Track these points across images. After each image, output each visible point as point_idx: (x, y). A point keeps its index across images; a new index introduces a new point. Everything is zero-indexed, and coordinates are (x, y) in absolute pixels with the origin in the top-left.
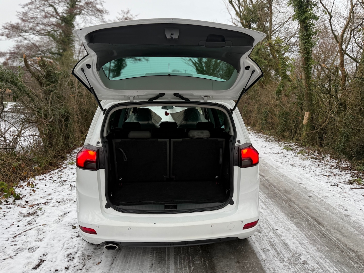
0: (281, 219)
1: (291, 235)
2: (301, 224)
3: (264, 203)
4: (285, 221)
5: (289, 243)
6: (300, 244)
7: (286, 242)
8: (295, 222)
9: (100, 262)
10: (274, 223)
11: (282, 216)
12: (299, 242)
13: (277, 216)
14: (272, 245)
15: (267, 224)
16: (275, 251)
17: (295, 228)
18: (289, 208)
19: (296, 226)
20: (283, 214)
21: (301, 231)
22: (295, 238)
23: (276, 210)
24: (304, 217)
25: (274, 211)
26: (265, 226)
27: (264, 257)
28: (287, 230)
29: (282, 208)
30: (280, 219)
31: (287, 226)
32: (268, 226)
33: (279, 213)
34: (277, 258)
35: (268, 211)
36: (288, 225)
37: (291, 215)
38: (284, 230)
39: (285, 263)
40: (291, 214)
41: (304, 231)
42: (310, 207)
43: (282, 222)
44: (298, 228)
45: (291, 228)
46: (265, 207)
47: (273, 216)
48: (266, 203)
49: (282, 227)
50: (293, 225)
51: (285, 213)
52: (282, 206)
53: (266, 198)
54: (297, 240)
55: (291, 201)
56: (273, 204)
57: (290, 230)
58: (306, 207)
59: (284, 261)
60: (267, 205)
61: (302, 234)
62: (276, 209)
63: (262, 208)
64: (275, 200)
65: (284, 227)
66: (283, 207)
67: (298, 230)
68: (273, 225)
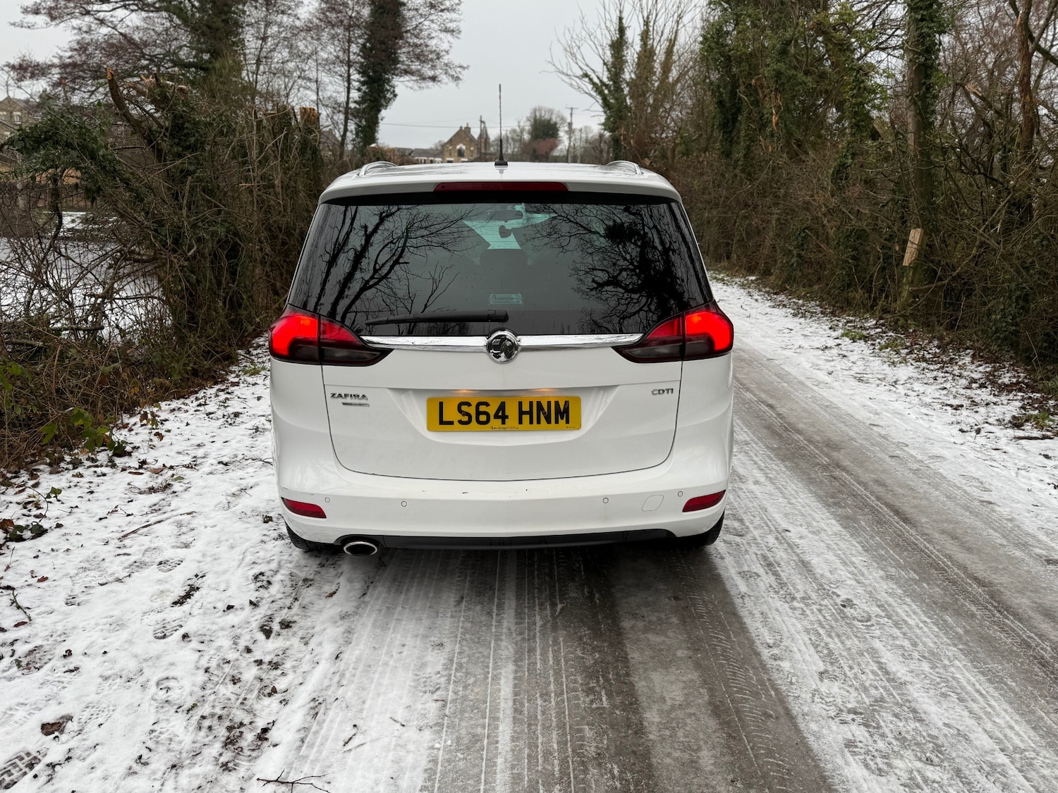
0: (803, 507)
1: (822, 544)
2: (855, 520)
3: (762, 470)
4: (813, 513)
5: (815, 561)
6: (844, 563)
7: (807, 558)
8: (839, 515)
9: (335, 593)
10: (781, 515)
11: (807, 501)
12: (841, 559)
13: (793, 501)
14: (770, 565)
15: (762, 518)
16: (773, 578)
17: (837, 527)
18: (831, 482)
19: (841, 524)
20: (810, 495)
21: (852, 536)
22: (833, 550)
23: (794, 487)
24: (866, 505)
25: (786, 489)
26: (757, 521)
28: (813, 533)
29: (810, 481)
30: (800, 507)
31: (815, 524)
32: (766, 523)
33: (801, 494)
34: (777, 593)
35: (770, 488)
36: (818, 522)
37: (831, 500)
38: (804, 531)
39: (795, 604)
40: (833, 497)
41: (859, 536)
42: (889, 482)
43: (803, 515)
44: (845, 528)
45: (826, 528)
46: (762, 479)
47: (781, 500)
48: (769, 471)
49: (801, 525)
50: (833, 522)
51: (817, 495)
52: (811, 478)
53: (771, 460)
54: (838, 556)
55: (838, 466)
56: (787, 473)
57: (823, 535)
58: (876, 481)
59: (794, 598)
60: (769, 475)
61: (854, 543)
62: (793, 485)
63: (757, 482)
64: (795, 463)
65: (809, 525)
66: (813, 481)
67: (844, 532)
68: (779, 520)
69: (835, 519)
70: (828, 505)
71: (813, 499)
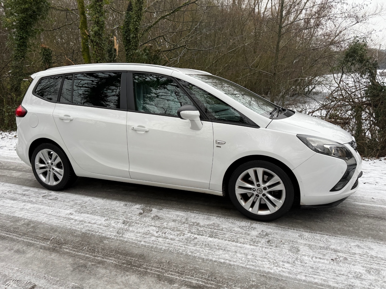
0: (39, 215)
1: (15, 207)
2: (11, 221)
3: (82, 221)
4: (32, 215)
5: (12, 202)
6: (3, 206)
7: (16, 201)
8: (21, 220)
10: (41, 208)
11: (40, 218)
13: (45, 215)
14: (24, 195)
15: (46, 203)
16: (19, 193)
17: (17, 214)
18: (44, 235)
19: (16, 217)
20: (43, 222)
21: (8, 215)
22: (10, 207)
23: (55, 222)
24: (14, 232)
25: (56, 218)
26: (44, 202)
27: (23, 188)
28: (23, 208)
29: (53, 229)
30: (39, 214)
31: (26, 211)
32: (42, 203)
33: (47, 220)
34: (14, 191)
35: (63, 215)
36: (26, 212)
37: (32, 225)
38: (25, 207)
39: (6, 191)
40: (33, 227)
41: (5, 216)
43: (34, 212)
45: (20, 212)
46: (72, 217)
47: (50, 213)
48: (77, 222)
49: (30, 208)
50: (20, 216)
51: (41, 223)
52: (56, 231)
53: (89, 231)
54: (7, 206)
56: (69, 227)
57: (19, 210)
59: (8, 192)
60: (73, 221)
61: (5, 213)
62: (56, 222)
63: (71, 214)
64: (76, 236)
66: (53, 230)
67: (12, 215)
68: (40, 206)
69: (21, 217)
70: (30, 222)
71: (40, 221)
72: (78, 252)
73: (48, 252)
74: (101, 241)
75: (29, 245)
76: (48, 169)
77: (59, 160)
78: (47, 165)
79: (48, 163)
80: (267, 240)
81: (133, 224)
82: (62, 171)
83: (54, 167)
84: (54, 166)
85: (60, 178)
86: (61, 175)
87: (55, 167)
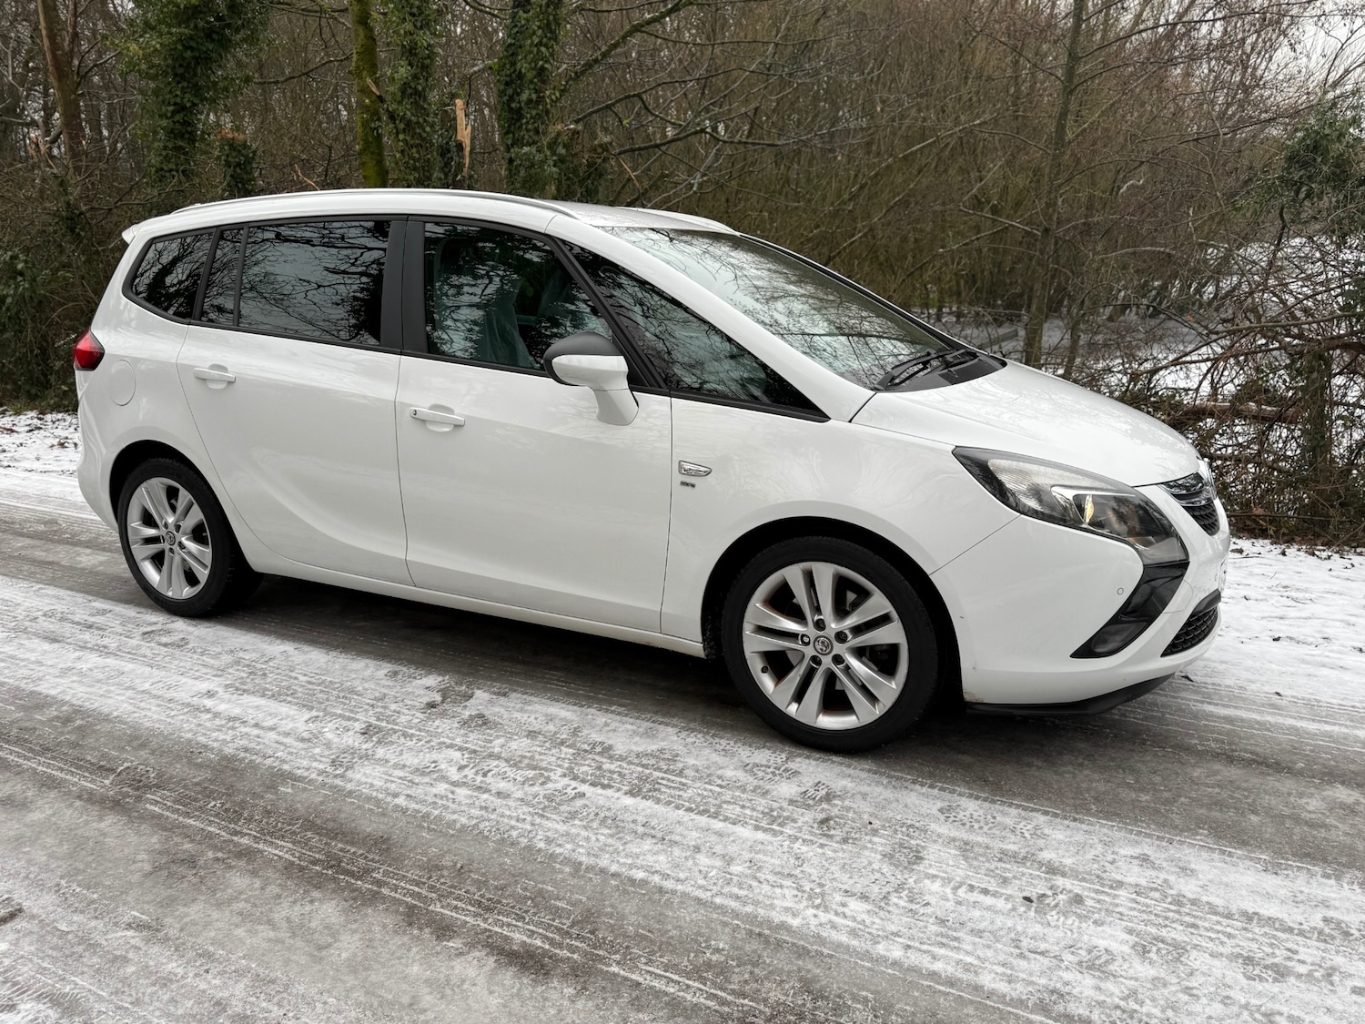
0: (109, 692)
1: (49, 663)
2: (23, 708)
3: (234, 719)
4: (89, 690)
5: (47, 646)
6: (13, 657)
7: (56, 645)
8: (50, 705)
10: (126, 669)
11: (110, 701)
12: (19, 659)
13: (130, 693)
14: (91, 627)
15: (145, 657)
16: (76, 620)
17: (43, 688)
18: (103, 756)
19: (40, 694)
20: (115, 714)
21: (18, 688)
22: (33, 663)
23: (152, 716)
24: (19, 741)
25: (159, 706)
26: (143, 651)
27: (93, 604)
28: (69, 669)
29: (138, 739)
30: (112, 688)
31: (75, 678)
32: (134, 654)
33: (131, 708)
34: (62, 613)
35: (183, 696)
36: (73, 682)
37: (79, 722)
38: (79, 665)
39: (40, 613)
40: (80, 727)
41: (8, 691)
43: (98, 681)
44: (32, 692)
45: (58, 680)
46: (208, 703)
47: (147, 686)
48: (217, 722)
49: (91, 670)
50: (53, 692)
51: (106, 719)
52: (143, 746)
53: (246, 750)
54: (23, 660)
55: (116, 805)
56: (189, 736)
57: (57, 672)
59: (45, 615)
60: (209, 716)
61: (11, 681)
62: (155, 716)
63: (210, 694)
64: (199, 766)
65: (81, 674)
66: (135, 744)
67: (31, 687)
68: (123, 663)
69: (53, 697)
70: (78, 711)
71: (106, 710)
72: (187, 815)
73: (94, 811)
74: (272, 787)
75: (49, 783)
76: (166, 546)
77: (196, 515)
78: (163, 531)
79: (166, 526)
80: (822, 816)
81: (395, 737)
82: (206, 553)
83: (183, 540)
84: (185, 534)
85: (203, 574)
86: (205, 566)
87: (187, 539)
